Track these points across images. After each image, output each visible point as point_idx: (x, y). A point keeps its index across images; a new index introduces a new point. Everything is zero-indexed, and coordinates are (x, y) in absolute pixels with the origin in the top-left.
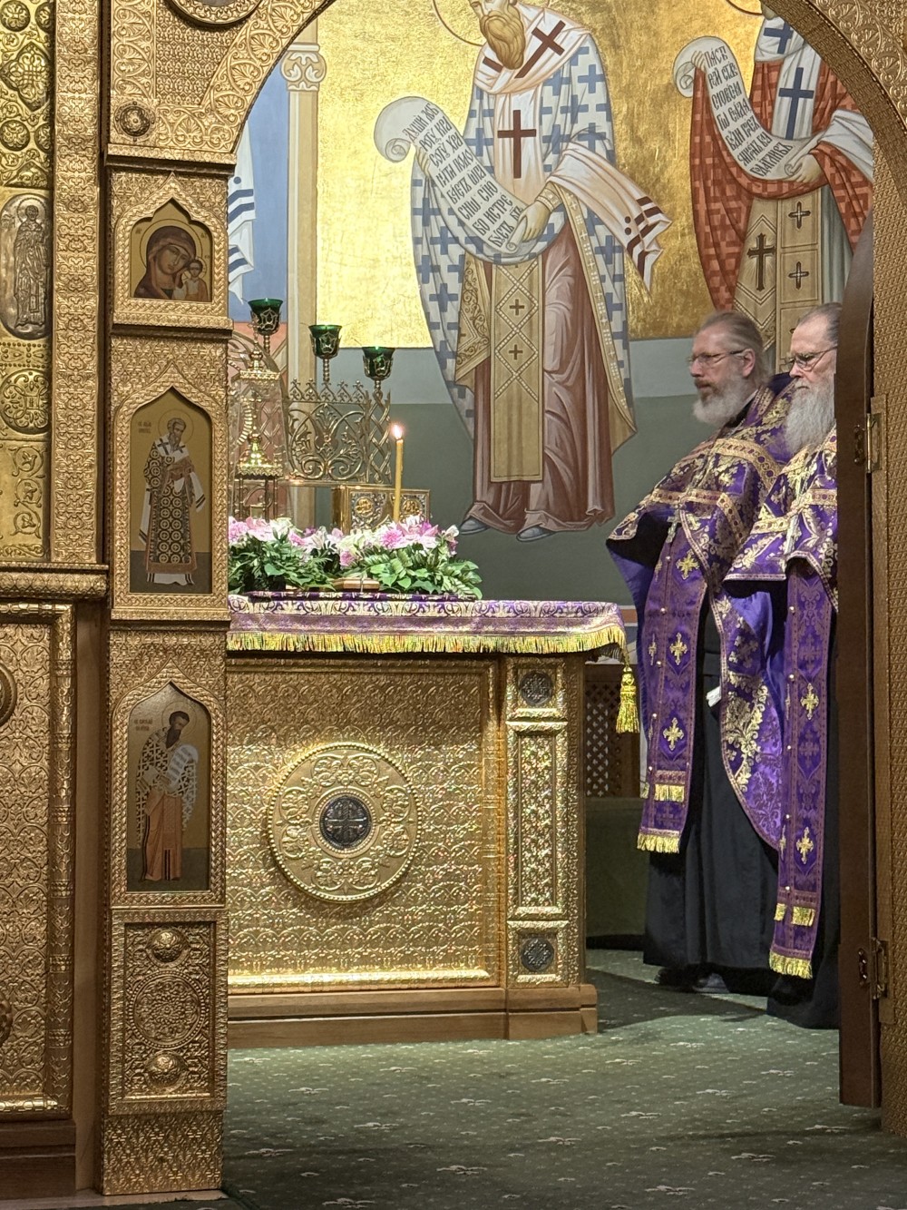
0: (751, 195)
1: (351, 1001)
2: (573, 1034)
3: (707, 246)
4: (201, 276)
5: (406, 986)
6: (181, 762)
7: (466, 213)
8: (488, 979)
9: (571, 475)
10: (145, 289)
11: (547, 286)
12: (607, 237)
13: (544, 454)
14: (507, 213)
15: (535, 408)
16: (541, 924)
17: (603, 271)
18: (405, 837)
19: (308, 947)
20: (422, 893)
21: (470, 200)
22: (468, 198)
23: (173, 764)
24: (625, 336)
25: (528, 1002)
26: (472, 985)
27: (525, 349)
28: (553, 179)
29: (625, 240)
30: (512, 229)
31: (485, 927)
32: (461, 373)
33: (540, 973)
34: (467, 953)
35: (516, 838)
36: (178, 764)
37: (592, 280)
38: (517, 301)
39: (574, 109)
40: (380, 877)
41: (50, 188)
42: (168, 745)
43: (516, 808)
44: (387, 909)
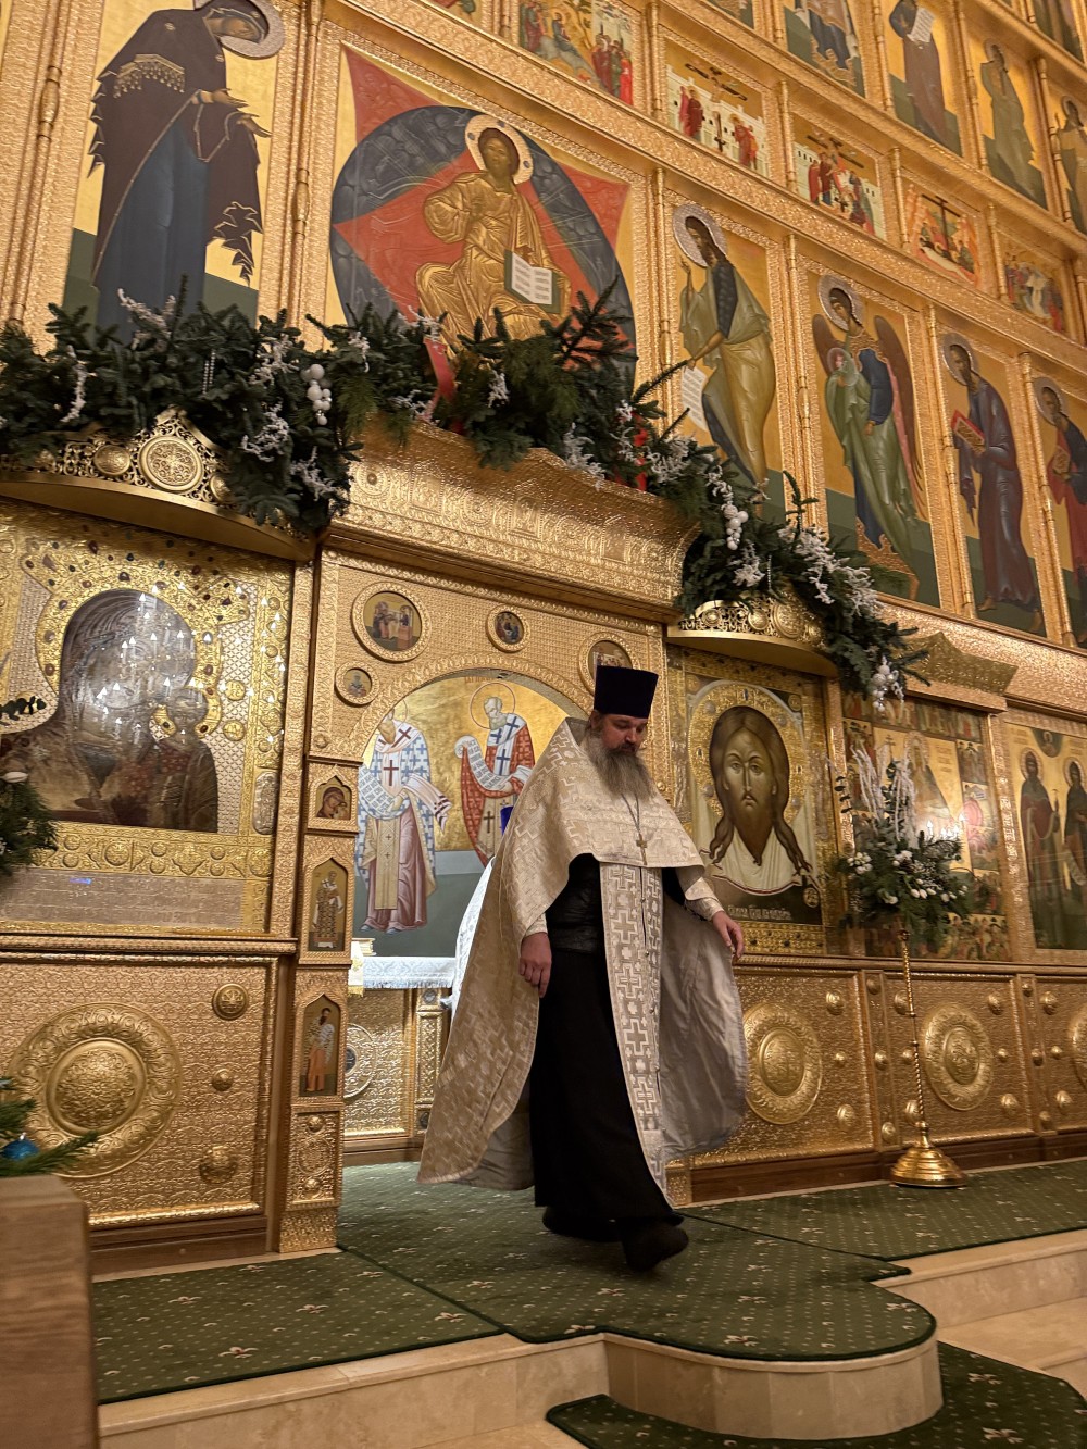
3: (467, 815)
4: (346, 809)
6: (326, 1032)
7: (369, 799)
8: (404, 1133)
10: (321, 814)
11: (401, 829)
12: (426, 810)
13: (398, 897)
14: (386, 800)
15: (395, 878)
17: (425, 823)
18: (370, 1067)
20: (376, 1093)
21: (371, 794)
23: (322, 1034)
24: (433, 850)
26: (398, 1136)
27: (391, 854)
28: (405, 787)
29: (434, 812)
30: (388, 806)
31: (404, 1108)
32: (365, 864)
34: (395, 1121)
38: (389, 834)
39: (415, 760)
40: (359, 1086)
41: (280, 769)
42: (321, 1024)
44: (360, 1101)
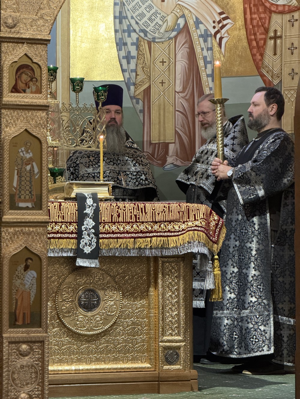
0: (271, 12)
1: (92, 377)
2: (187, 391)
3: (250, 35)
4: (37, 84)
5: (116, 371)
6: (30, 278)
7: (139, 18)
8: (151, 368)
9: (188, 140)
10: (15, 89)
11: (177, 52)
12: (205, 30)
13: (175, 130)
14: (158, 18)
15: (171, 109)
16: (174, 344)
17: (203, 45)
18: (115, 306)
19: (73, 354)
20: (122, 331)
21: (141, 12)
22: (140, 11)
23: (26, 279)
24: (212, 76)
25: (168, 377)
26: (144, 370)
27: (167, 82)
28: (179, 3)
29: (213, 31)
30: (160, 26)
31: (149, 346)
32: (137, 93)
33: (173, 365)
34: (142, 357)
35: (163, 307)
36: (28, 278)
37: (198, 50)
38: (163, 59)
40: (104, 324)
42: (25, 270)
43: (163, 294)
44: (107, 338)
